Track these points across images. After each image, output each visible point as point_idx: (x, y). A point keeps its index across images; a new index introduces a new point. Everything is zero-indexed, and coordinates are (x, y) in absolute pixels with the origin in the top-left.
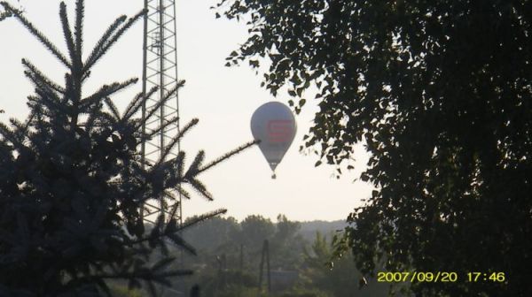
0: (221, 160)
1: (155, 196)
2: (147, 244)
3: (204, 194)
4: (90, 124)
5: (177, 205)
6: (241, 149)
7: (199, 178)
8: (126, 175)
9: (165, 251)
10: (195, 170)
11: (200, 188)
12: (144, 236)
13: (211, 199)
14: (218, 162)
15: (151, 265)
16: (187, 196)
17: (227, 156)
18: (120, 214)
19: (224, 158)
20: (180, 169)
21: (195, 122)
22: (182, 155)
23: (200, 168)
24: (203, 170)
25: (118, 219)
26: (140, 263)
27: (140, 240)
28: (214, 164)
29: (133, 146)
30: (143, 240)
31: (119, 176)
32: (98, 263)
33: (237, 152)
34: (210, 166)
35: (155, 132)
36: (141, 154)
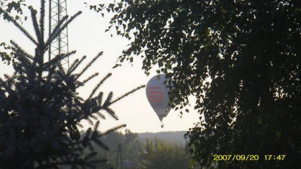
0: (123, 97)
1: (86, 118)
2: (81, 145)
3: (113, 116)
4: (49, 77)
5: (98, 123)
6: (134, 90)
7: (111, 107)
8: (69, 106)
9: (92, 149)
10: (108, 103)
11: (112, 113)
12: (80, 140)
13: (117, 119)
14: (121, 98)
15: (83, 157)
16: (103, 117)
17: (127, 95)
18: (66, 128)
19: (124, 96)
20: (100, 102)
21: (110, 75)
22: (101, 94)
23: (111, 101)
24: (113, 103)
25: (65, 130)
26: (77, 155)
27: (78, 143)
28: (119, 99)
29: (74, 89)
30: (80, 143)
31: (65, 107)
32: (54, 156)
33: (132, 92)
34: (115, 101)
35: (85, 81)
36: (78, 94)
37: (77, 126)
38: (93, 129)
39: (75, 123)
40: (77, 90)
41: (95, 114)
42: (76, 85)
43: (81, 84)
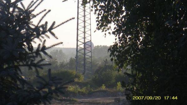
1: (38, 37)
2: (34, 54)
3: (56, 37)
4: (13, 11)
5: (45, 41)
6: (68, 21)
7: (53, 31)
8: (27, 30)
9: (41, 57)
10: (51, 28)
11: (53, 34)
12: (33, 51)
13: (57, 39)
14: (59, 25)
15: (36, 62)
16: (49, 37)
17: (63, 23)
18: (25, 43)
19: (62, 24)
20: (46, 28)
21: (49, 11)
22: (46, 23)
23: (54, 27)
24: (54, 28)
25: (24, 45)
26: (32, 61)
27: (32, 53)
28: (58, 26)
29: (29, 19)
31: (25, 30)
32: (18, 61)
33: (66, 22)
34: (57, 27)
35: (37, 15)
36: (32, 22)
37: (32, 43)
38: (42, 44)
39: (31, 40)
40: (31, 20)
41: (43, 35)
42: (31, 17)
43: (34, 16)
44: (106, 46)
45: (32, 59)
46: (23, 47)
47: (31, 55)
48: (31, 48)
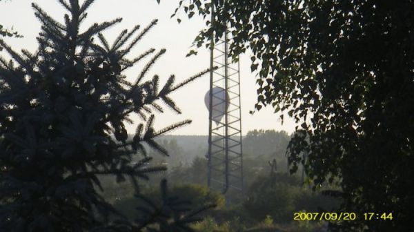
0: (187, 82)
1: (137, 110)
2: (130, 148)
3: (175, 109)
4: (84, 53)
5: (152, 117)
6: (202, 73)
7: (170, 96)
8: (113, 94)
9: (144, 153)
10: (167, 90)
11: (171, 104)
12: (127, 141)
13: (180, 113)
14: (184, 84)
15: (133, 163)
16: (160, 110)
17: (192, 79)
18: (109, 124)
19: (189, 81)
20: (155, 89)
21: (163, 51)
22: (156, 78)
23: (172, 88)
24: (173, 90)
25: (107, 128)
26: (125, 162)
27: (125, 144)
28: (182, 85)
29: (119, 70)
30: (127, 144)
31: (108, 95)
32: (94, 162)
33: (200, 75)
34: (178, 87)
35: (136, 60)
36: (125, 77)
37: (124, 122)
38: (145, 124)
39: (123, 117)
40: (123, 73)
41: (148, 106)
42: (122, 66)
43: (130, 64)
44: (274, 131)
45: (123, 157)
46: (105, 132)
47: (122, 149)
48: (122, 134)
